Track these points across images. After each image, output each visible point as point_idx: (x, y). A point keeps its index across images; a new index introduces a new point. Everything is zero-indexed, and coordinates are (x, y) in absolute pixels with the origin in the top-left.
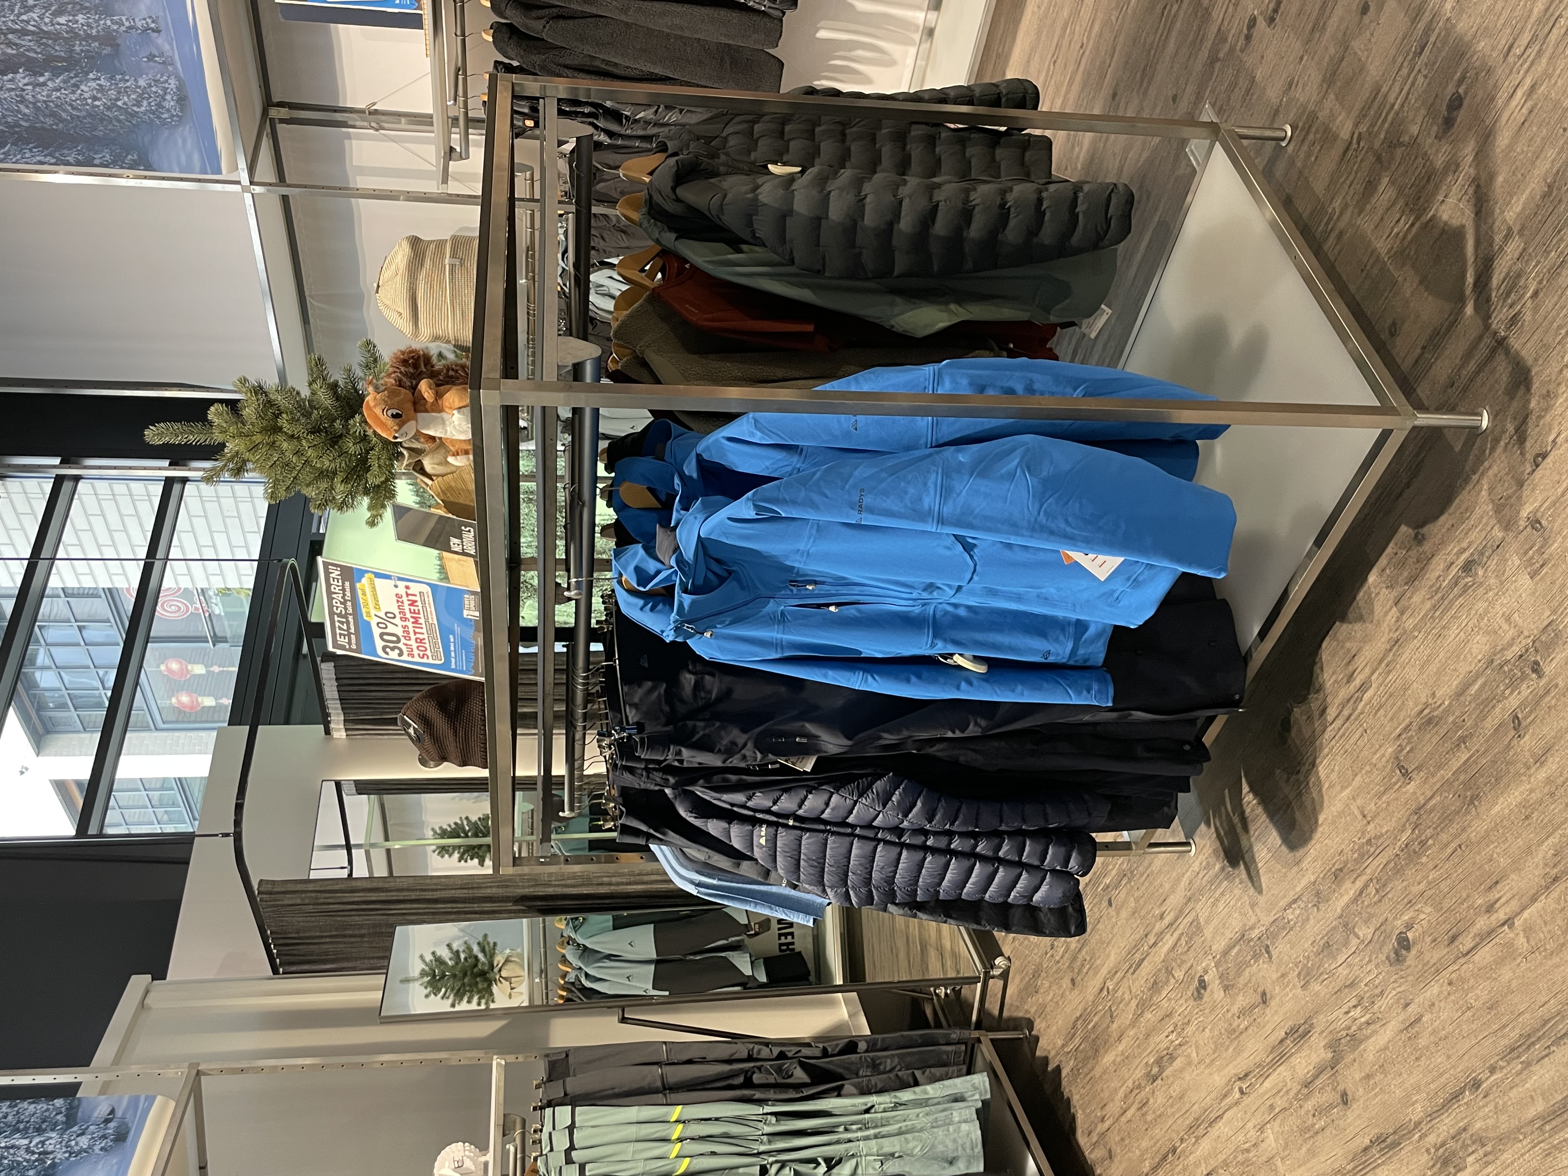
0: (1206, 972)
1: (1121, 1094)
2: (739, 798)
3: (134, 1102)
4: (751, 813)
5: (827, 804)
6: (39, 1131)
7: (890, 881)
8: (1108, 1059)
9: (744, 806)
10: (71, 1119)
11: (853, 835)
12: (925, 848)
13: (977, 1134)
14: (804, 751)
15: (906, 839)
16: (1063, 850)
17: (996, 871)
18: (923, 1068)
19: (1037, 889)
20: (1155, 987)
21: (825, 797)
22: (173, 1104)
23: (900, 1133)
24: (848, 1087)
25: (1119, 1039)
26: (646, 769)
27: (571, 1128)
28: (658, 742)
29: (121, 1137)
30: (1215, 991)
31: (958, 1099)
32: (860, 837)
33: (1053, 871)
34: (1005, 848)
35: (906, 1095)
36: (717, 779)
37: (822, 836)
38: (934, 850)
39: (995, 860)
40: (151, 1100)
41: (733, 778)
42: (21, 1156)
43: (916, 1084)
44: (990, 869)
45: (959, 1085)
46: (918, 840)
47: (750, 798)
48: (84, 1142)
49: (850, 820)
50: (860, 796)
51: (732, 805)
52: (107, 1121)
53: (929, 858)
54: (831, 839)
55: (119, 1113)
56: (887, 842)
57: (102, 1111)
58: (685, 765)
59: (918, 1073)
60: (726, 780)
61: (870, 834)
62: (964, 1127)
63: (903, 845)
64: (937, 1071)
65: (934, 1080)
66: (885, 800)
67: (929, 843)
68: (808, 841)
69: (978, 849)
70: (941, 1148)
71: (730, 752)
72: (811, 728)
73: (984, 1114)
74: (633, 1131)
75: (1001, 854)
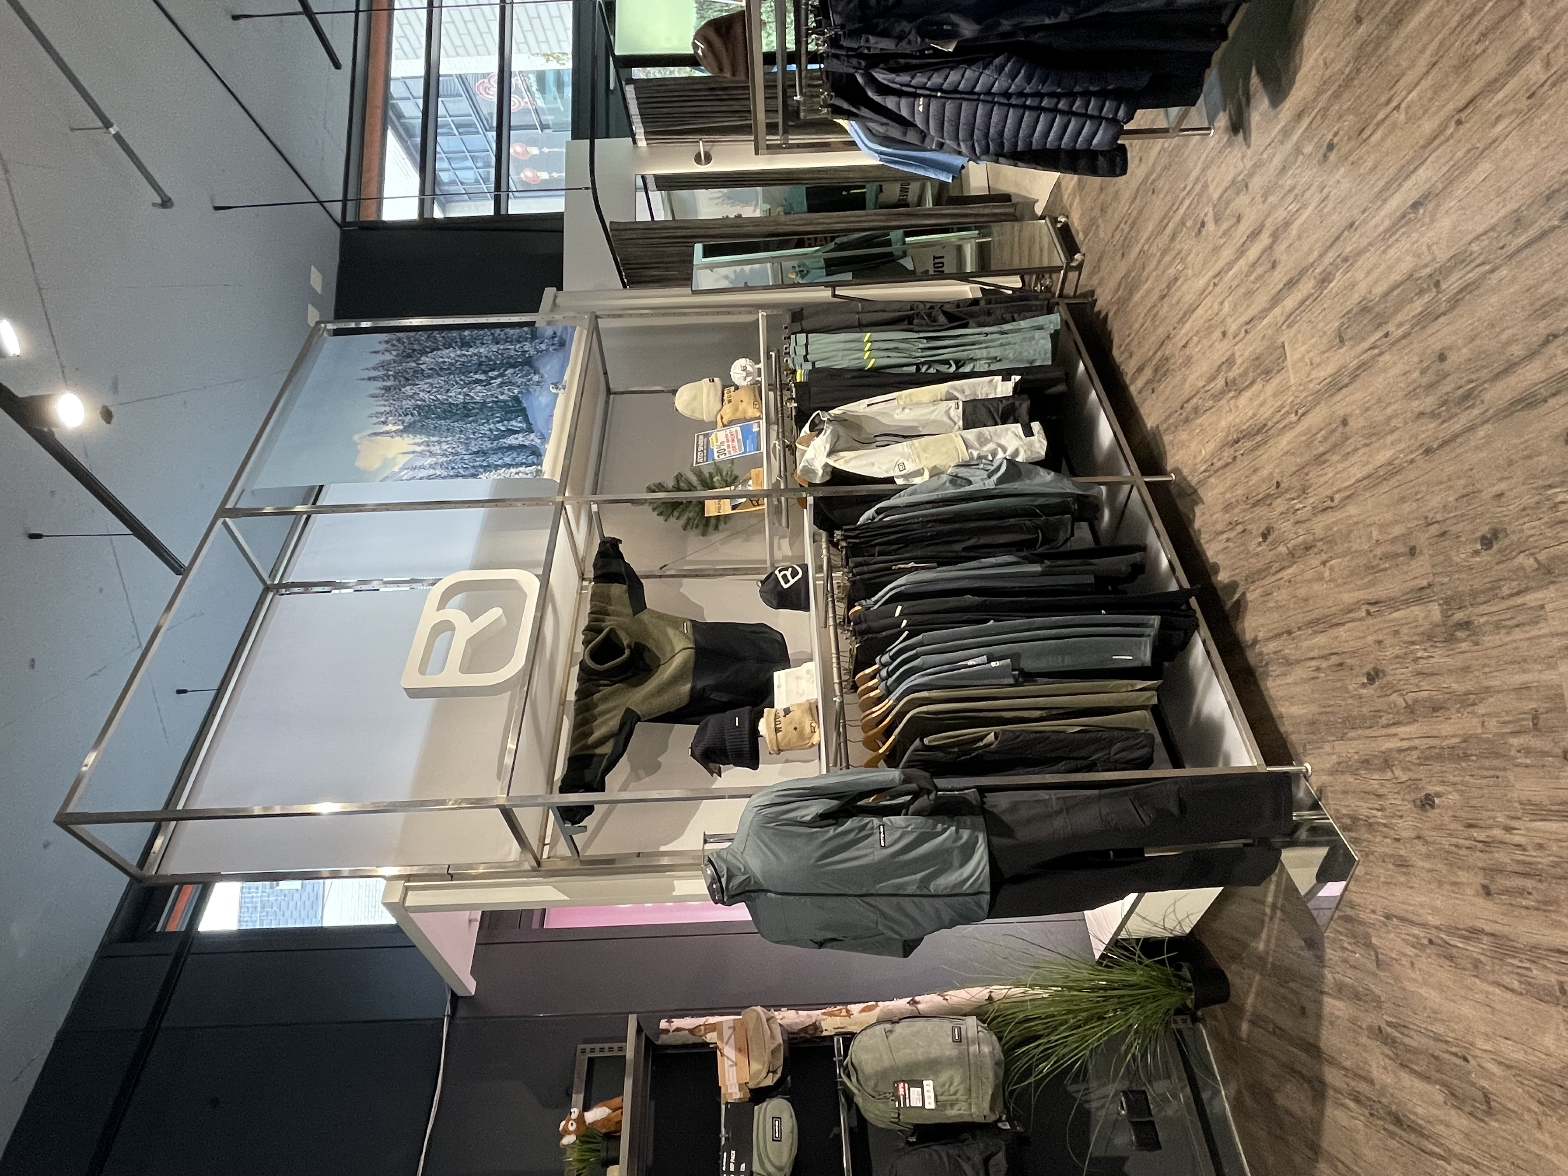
0: (1206, 215)
1: (1142, 315)
2: (904, 78)
3: (565, 328)
4: (913, 90)
5: (963, 77)
6: (519, 342)
7: (1001, 134)
8: (1137, 297)
9: (909, 86)
10: (534, 337)
11: (978, 100)
12: (1025, 107)
13: (1049, 345)
14: (948, 37)
15: (1013, 101)
16: (1115, 104)
17: (1070, 121)
18: (1019, 312)
19: (1095, 134)
20: (1173, 238)
21: (961, 72)
22: (585, 332)
23: (1002, 345)
24: (971, 323)
25: (1147, 280)
26: (848, 56)
27: (806, 345)
28: (854, 34)
29: (562, 344)
30: (1211, 226)
31: (1040, 328)
32: (983, 101)
33: (1107, 119)
34: (1077, 103)
35: (1006, 327)
36: (892, 64)
37: (959, 101)
38: (1030, 108)
39: (1070, 113)
40: (574, 329)
41: (902, 61)
42: (513, 353)
43: (1014, 320)
44: (1066, 119)
45: (1041, 320)
46: (1020, 101)
47: (913, 78)
48: (543, 346)
49: (977, 89)
50: (984, 69)
51: (902, 85)
52: (553, 338)
53: (1027, 114)
54: (965, 105)
55: (559, 334)
56: (1000, 104)
57: (549, 332)
58: (872, 52)
59: (1016, 316)
60: (898, 63)
61: (989, 98)
62: (1042, 341)
63: (1010, 105)
64: (1028, 314)
65: (1025, 318)
66: (1000, 70)
67: (1028, 103)
68: (950, 106)
69: (1060, 106)
70: (1025, 354)
71: (900, 38)
72: (954, 18)
73: (1055, 337)
74: (841, 346)
75: (1074, 109)
